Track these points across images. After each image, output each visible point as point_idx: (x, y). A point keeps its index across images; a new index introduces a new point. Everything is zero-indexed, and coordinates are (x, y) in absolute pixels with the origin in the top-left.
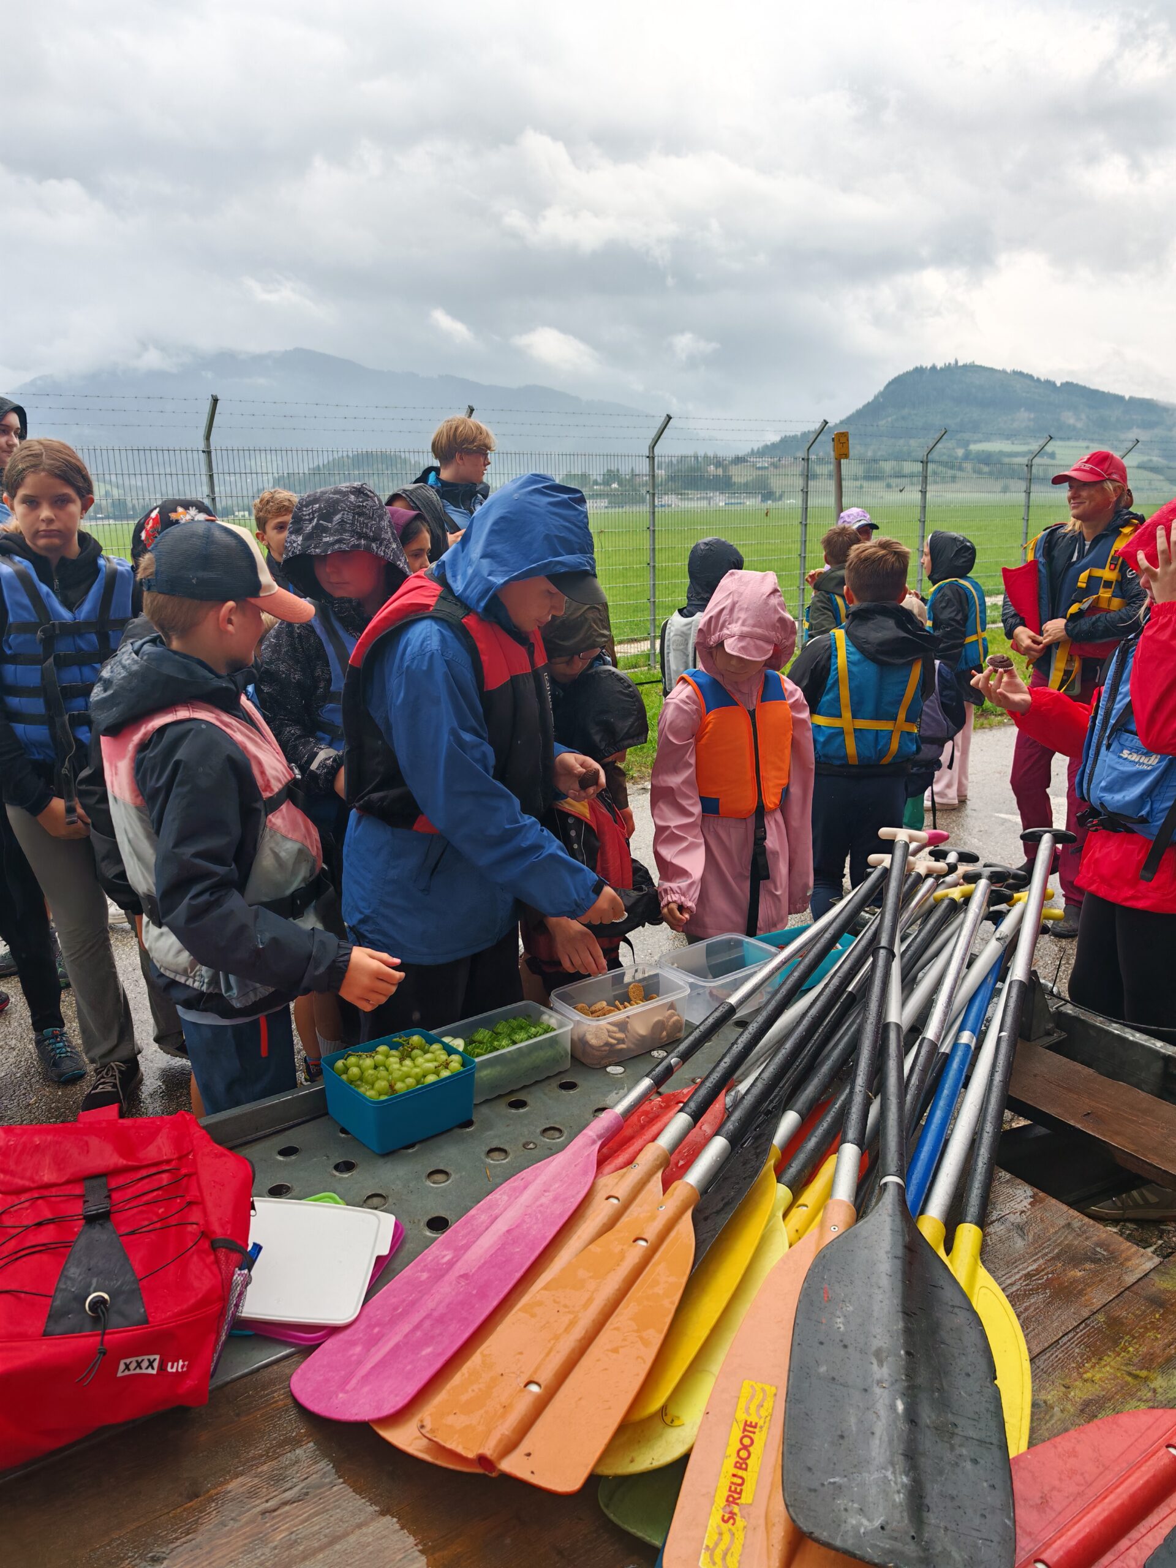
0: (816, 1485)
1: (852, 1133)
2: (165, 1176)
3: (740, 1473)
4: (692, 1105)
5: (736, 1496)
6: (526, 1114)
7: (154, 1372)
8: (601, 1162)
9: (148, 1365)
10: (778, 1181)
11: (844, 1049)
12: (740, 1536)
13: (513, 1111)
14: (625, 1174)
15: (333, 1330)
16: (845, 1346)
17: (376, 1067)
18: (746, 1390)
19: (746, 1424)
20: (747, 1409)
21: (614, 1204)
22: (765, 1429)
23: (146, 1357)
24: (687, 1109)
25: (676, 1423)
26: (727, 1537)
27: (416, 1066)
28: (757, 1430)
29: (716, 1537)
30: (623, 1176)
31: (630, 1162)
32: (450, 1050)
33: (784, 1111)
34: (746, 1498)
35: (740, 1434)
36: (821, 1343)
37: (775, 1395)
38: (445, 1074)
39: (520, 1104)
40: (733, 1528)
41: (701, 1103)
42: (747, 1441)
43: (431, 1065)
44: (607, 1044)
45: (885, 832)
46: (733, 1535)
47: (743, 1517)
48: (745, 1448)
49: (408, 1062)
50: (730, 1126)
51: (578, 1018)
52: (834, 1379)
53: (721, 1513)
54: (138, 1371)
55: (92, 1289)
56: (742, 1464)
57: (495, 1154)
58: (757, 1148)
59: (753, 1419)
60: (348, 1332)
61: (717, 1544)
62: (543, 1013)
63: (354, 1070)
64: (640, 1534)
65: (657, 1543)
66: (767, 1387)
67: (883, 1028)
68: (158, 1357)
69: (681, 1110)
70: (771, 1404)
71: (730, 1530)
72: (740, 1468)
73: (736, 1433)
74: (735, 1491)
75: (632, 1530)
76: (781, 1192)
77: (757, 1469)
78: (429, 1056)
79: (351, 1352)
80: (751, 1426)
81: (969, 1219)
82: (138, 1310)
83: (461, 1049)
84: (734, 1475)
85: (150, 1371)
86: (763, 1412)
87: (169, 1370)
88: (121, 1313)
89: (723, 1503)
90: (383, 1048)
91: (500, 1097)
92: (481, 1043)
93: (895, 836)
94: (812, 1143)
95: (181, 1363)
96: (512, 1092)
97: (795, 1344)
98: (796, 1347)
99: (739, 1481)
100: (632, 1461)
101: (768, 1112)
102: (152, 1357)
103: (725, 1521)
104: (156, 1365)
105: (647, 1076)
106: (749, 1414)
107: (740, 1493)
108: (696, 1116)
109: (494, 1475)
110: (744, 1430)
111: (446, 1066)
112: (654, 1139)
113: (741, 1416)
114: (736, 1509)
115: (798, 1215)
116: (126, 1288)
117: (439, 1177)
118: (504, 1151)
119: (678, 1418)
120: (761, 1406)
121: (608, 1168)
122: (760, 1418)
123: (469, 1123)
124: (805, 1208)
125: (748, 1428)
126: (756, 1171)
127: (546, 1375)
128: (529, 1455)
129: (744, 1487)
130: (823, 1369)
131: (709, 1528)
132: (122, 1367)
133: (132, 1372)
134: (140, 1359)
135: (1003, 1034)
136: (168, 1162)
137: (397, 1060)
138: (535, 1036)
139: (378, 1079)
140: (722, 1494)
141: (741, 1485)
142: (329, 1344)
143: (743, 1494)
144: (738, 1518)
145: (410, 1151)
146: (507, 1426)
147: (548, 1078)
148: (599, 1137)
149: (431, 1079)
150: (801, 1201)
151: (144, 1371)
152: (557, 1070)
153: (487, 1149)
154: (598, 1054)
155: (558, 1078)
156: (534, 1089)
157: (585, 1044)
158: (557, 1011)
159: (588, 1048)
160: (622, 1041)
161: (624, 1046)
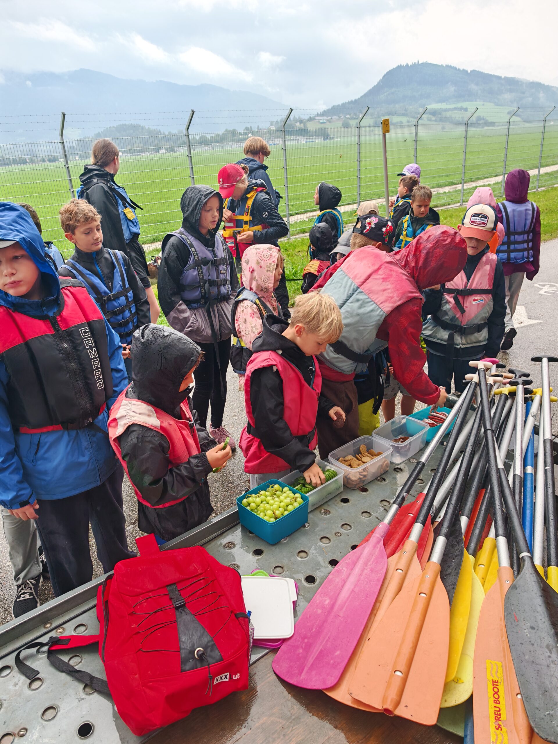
0: (542, 716)
1: (501, 531)
2: (202, 581)
3: (497, 705)
4: (422, 518)
5: (499, 717)
6: (331, 517)
7: (228, 680)
9: (225, 677)
10: (468, 553)
12: (505, 735)
13: (325, 516)
14: (401, 555)
16: (533, 644)
17: (262, 502)
18: (488, 665)
19: (493, 682)
20: (492, 674)
21: (401, 573)
22: (502, 683)
23: (224, 675)
24: (419, 521)
25: (460, 681)
26: (500, 736)
27: (282, 501)
28: (499, 684)
29: (495, 737)
30: (399, 558)
32: (295, 492)
34: (503, 717)
35: (492, 687)
36: (522, 644)
37: (502, 666)
38: (296, 505)
39: (326, 512)
40: (502, 732)
41: (425, 516)
42: (496, 690)
43: (288, 500)
44: (359, 478)
46: (502, 735)
47: (504, 726)
48: (496, 693)
49: (276, 499)
50: (444, 530)
51: (346, 468)
52: (533, 662)
53: (494, 725)
54: (221, 681)
55: (195, 647)
56: (497, 701)
57: (324, 540)
58: (456, 538)
59: (495, 679)
60: (291, 641)
61: (496, 740)
62: (327, 465)
63: (253, 505)
64: (451, 730)
66: (497, 663)
68: (228, 674)
69: (416, 521)
70: (501, 670)
71: (500, 733)
72: (496, 703)
73: (490, 686)
74: (497, 714)
76: (471, 558)
77: (504, 703)
78: (285, 495)
80: (495, 682)
81: (553, 564)
82: (217, 654)
84: (495, 707)
85: (226, 680)
86: (499, 675)
87: (234, 678)
88: (211, 657)
89: (494, 721)
90: (262, 492)
91: (317, 509)
93: (477, 365)
94: (477, 532)
95: (238, 674)
96: (322, 506)
99: (498, 709)
100: (446, 701)
102: (226, 674)
103: (497, 729)
104: (228, 677)
106: (493, 677)
107: (500, 715)
108: (424, 524)
109: (392, 716)
110: (493, 685)
113: (490, 678)
114: (500, 723)
115: (481, 569)
116: (210, 644)
118: (328, 538)
119: (460, 679)
120: (497, 672)
122: (499, 678)
124: (483, 566)
125: (495, 683)
127: (403, 666)
128: (407, 706)
129: (501, 712)
131: (491, 733)
132: (215, 680)
133: (219, 681)
134: (221, 676)
135: (547, 468)
136: (201, 574)
137: (271, 498)
139: (266, 510)
140: (492, 716)
141: (499, 711)
143: (502, 715)
144: (502, 727)
145: (286, 541)
146: (393, 694)
147: (335, 497)
148: (381, 537)
149: (291, 508)
151: (223, 680)
152: (338, 493)
153: (320, 538)
154: (355, 483)
155: (339, 496)
156: (330, 503)
157: (349, 478)
158: (332, 464)
159: (350, 481)
160: (365, 476)
161: (366, 478)
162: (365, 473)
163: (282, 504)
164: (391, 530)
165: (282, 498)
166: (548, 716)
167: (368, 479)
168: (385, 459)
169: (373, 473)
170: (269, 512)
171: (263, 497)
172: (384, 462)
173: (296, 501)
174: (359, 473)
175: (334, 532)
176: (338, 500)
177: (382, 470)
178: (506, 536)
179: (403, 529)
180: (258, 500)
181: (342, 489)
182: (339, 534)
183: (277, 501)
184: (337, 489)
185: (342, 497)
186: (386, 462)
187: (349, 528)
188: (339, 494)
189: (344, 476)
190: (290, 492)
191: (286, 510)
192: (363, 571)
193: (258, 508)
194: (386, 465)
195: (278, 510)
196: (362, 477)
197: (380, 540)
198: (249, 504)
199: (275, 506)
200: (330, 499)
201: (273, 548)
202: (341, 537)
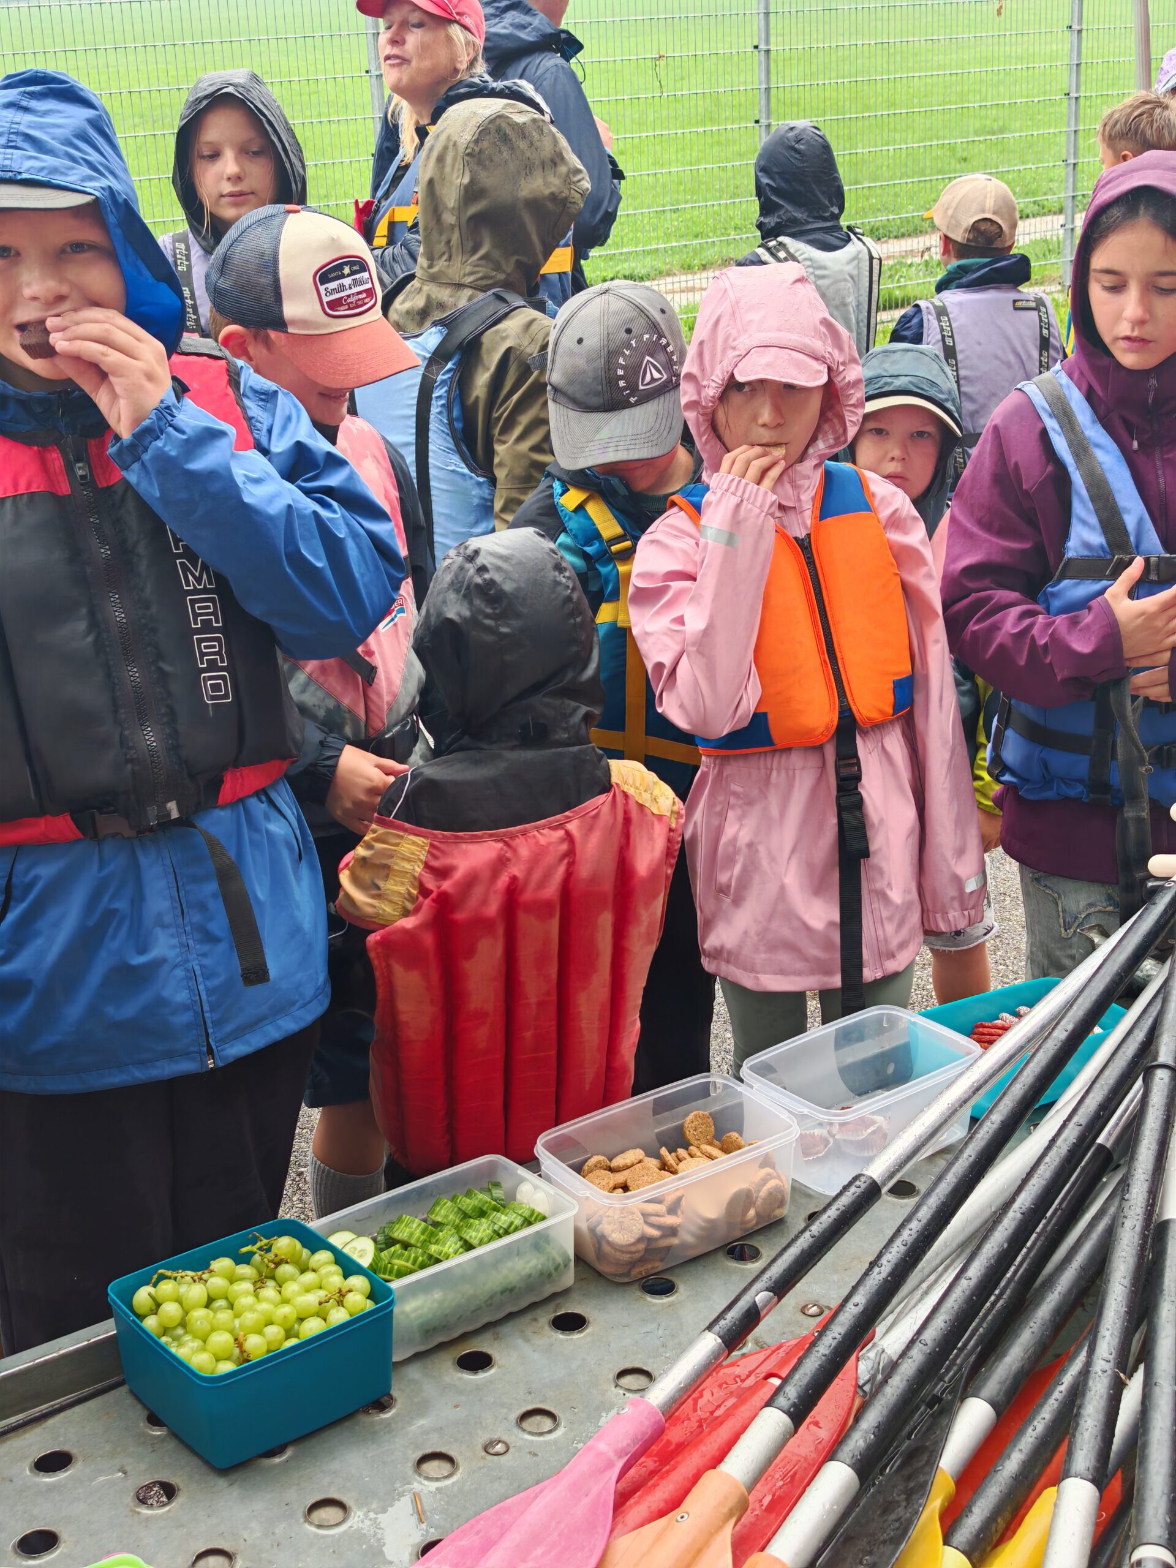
1: (1084, 1456)
4: (792, 1392)
6: (490, 1381)
8: (622, 1500)
10: (946, 1542)
13: (468, 1376)
14: (665, 1530)
17: (209, 1303)
24: (782, 1401)
27: (286, 1301)
30: (660, 1537)
31: (675, 1503)
32: (348, 1267)
33: (963, 1399)
38: (339, 1316)
39: (477, 1362)
41: (808, 1387)
44: (644, 1238)
50: (859, 1440)
51: (585, 1194)
57: (432, 1467)
58: (909, 1478)
62: (522, 1180)
63: (171, 1309)
69: (769, 1403)
78: (309, 1277)
83: (365, 1262)
90: (222, 1264)
91: (441, 1347)
92: (406, 1246)
94: (1012, 1463)
96: (465, 1337)
101: (937, 1399)
105: (710, 1328)
108: (799, 1414)
111: (340, 1297)
112: (717, 1460)
117: (329, 1514)
118: (449, 1459)
121: (638, 1509)
123: (382, 1404)
126: (904, 1530)
137: (247, 1286)
138: (507, 1232)
145: (277, 1460)
147: (533, 1306)
148: (620, 1454)
149: (313, 1327)
152: (548, 1290)
153: (419, 1454)
154: (626, 1257)
155: (551, 1306)
156: (506, 1329)
157: (600, 1239)
158: (548, 1179)
159: (606, 1248)
160: (672, 1231)
161: (675, 1241)
162: (670, 1220)
163: (286, 1310)
164: (675, 1435)
165: (291, 1288)
167: (684, 1246)
168: (768, 1170)
169: (711, 1222)
170: (222, 1339)
171: (217, 1282)
172: (765, 1181)
173: (340, 1303)
174: (645, 1215)
175: (483, 1437)
176: (545, 1317)
177: (752, 1213)
178: (1099, 1478)
179: (723, 1433)
180: (196, 1292)
181: (569, 1278)
182: (499, 1448)
183: (267, 1300)
184: (546, 1276)
185: (558, 1307)
186: (772, 1184)
187: (547, 1423)
188: (554, 1296)
189: (584, 1226)
190: (336, 1268)
191: (289, 1334)
193: (183, 1324)
194: (770, 1194)
195: (260, 1332)
196: (655, 1233)
197: (610, 1465)
198: (155, 1307)
199: (249, 1318)
200: (510, 1316)
201: (222, 1483)
202: (503, 1458)
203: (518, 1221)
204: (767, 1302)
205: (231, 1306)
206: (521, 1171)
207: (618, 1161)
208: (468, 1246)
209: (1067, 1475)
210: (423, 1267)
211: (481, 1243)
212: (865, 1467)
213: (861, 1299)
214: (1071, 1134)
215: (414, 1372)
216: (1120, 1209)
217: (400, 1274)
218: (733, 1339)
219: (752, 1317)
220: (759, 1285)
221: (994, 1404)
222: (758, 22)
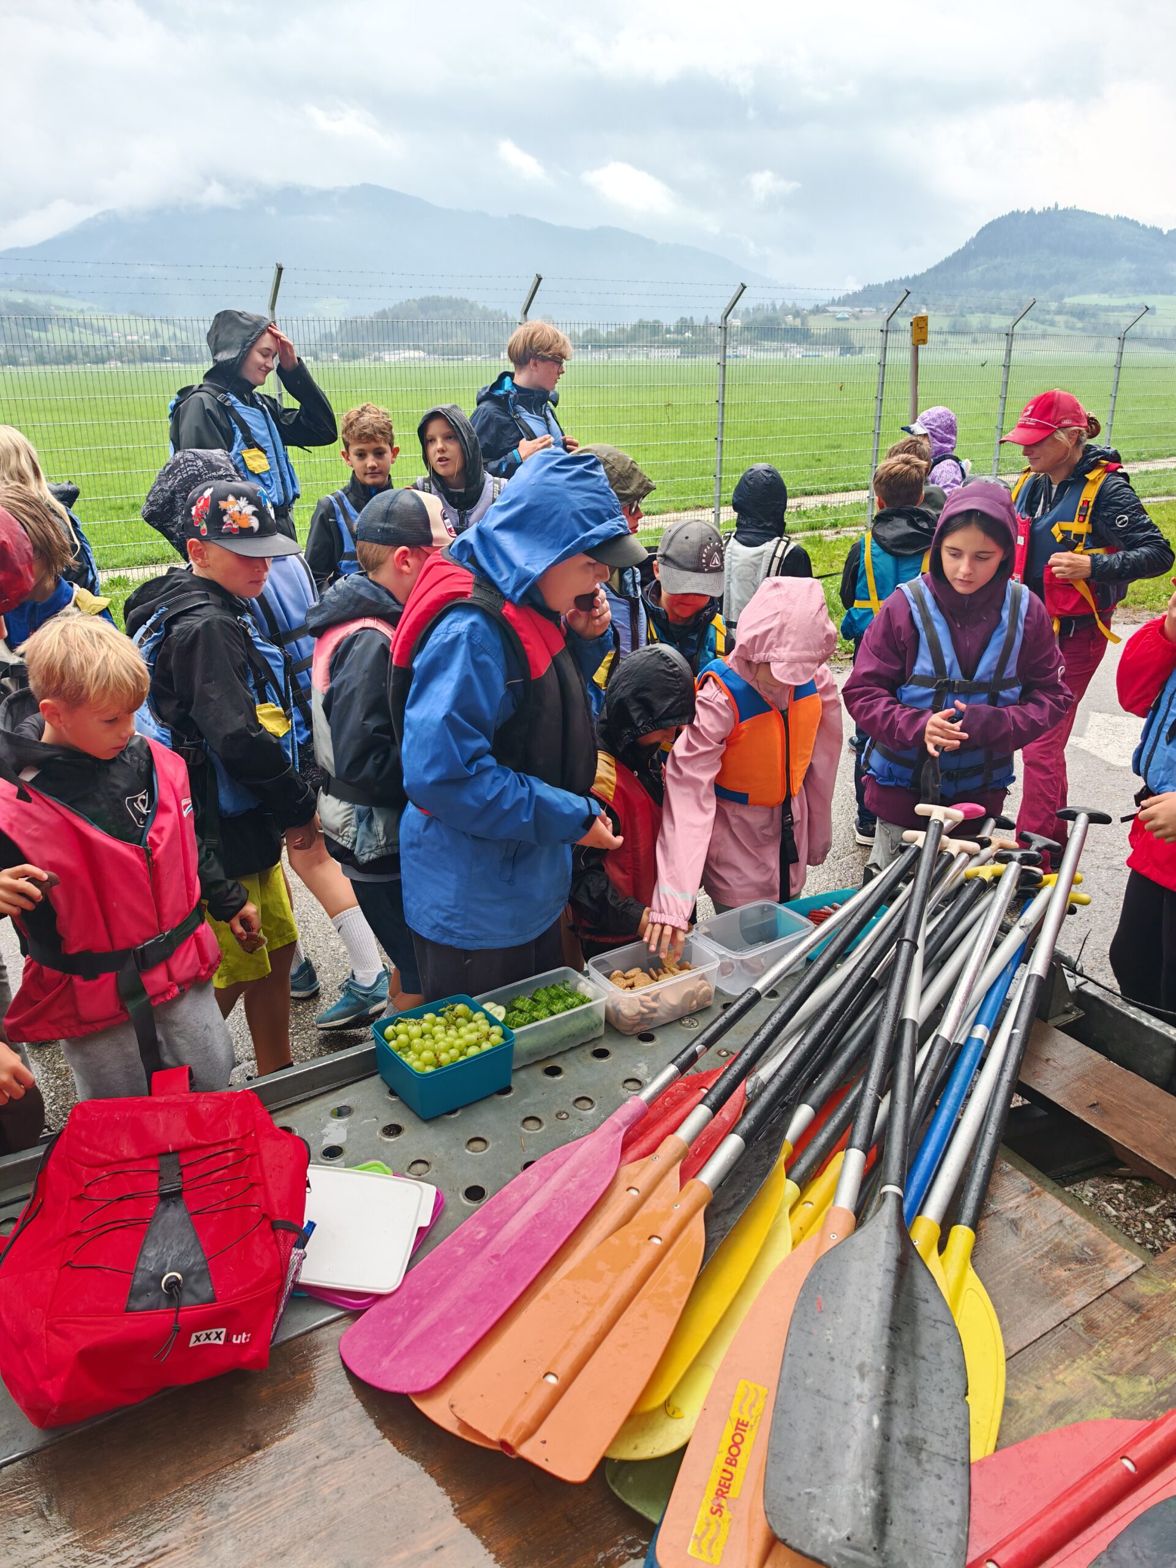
0: (793, 1494)
1: (859, 1138)
2: (230, 1154)
3: (730, 1468)
4: (713, 1097)
5: (725, 1490)
6: (560, 1082)
7: (221, 1343)
8: (626, 1146)
9: (216, 1337)
10: (788, 1177)
11: (862, 1041)
12: (725, 1527)
13: (549, 1078)
14: (647, 1163)
15: (378, 1297)
16: (832, 1359)
17: (422, 1035)
18: (741, 1391)
19: (738, 1423)
20: (741, 1407)
21: (633, 1196)
22: (755, 1429)
23: (214, 1331)
24: (708, 1102)
25: (676, 1415)
26: (713, 1528)
27: (460, 1037)
28: (748, 1429)
29: (704, 1527)
30: (643, 1168)
31: (652, 1150)
32: (492, 1021)
33: (799, 1104)
34: (733, 1493)
35: (733, 1432)
36: (811, 1355)
37: (767, 1396)
38: (486, 1046)
39: (554, 1071)
40: (720, 1520)
41: (721, 1095)
42: (738, 1439)
43: (473, 1037)
44: (640, 1013)
45: (921, 808)
46: (719, 1526)
47: (729, 1510)
48: (736, 1445)
49: (452, 1032)
50: (746, 1124)
51: (611, 989)
52: (819, 1391)
53: (710, 1505)
54: (207, 1341)
55: (167, 1269)
56: (732, 1461)
57: (530, 1123)
58: (770, 1144)
59: (745, 1418)
60: (390, 1300)
61: (704, 1534)
62: (580, 981)
63: (402, 1038)
64: (640, 1510)
65: (655, 1519)
66: (760, 1388)
67: (899, 1024)
68: (224, 1330)
69: (702, 1102)
70: (762, 1404)
71: (717, 1522)
72: (730, 1464)
73: (730, 1430)
74: (724, 1486)
75: (634, 1506)
76: (790, 1188)
77: (745, 1466)
78: (472, 1025)
79: (393, 1321)
80: (742, 1424)
81: (963, 1221)
82: (205, 1289)
83: (501, 1019)
84: (724, 1470)
85: (217, 1342)
86: (754, 1412)
87: (234, 1341)
88: (192, 1292)
89: (712, 1495)
90: (429, 1016)
91: (537, 1062)
92: (521, 1011)
93: (931, 813)
94: (822, 1139)
95: (244, 1335)
96: (549, 1058)
97: (787, 1354)
98: (788, 1359)
99: (728, 1476)
100: (636, 1448)
101: (785, 1104)
102: (219, 1330)
103: (714, 1513)
104: (222, 1336)
105: (672, 1062)
106: (742, 1413)
107: (728, 1488)
108: (716, 1108)
109: (513, 1457)
110: (737, 1428)
111: (488, 1037)
112: (674, 1130)
113: (735, 1414)
114: (723, 1502)
115: (805, 1211)
116: (196, 1269)
117: (478, 1145)
118: (539, 1120)
119: (679, 1410)
120: (753, 1405)
121: (632, 1154)
122: (752, 1417)
123: (507, 1090)
124: (810, 1206)
125: (740, 1426)
126: (766, 1171)
127: (564, 1367)
128: (544, 1442)
129: (732, 1482)
130: (809, 1381)
131: (699, 1518)
132: (193, 1338)
133: (202, 1343)
134: (208, 1332)
135: (1016, 1031)
136: (233, 1141)
137: (442, 1028)
138: (572, 1007)
139: (424, 1050)
140: (712, 1487)
141: (730, 1480)
142: (374, 1310)
143: (731, 1489)
144: (725, 1511)
145: (453, 1116)
146: (527, 1415)
147: (583, 1044)
148: (625, 1124)
149: (473, 1051)
150: (806, 1198)
151: (212, 1342)
152: (591, 1037)
153: (523, 1117)
154: (630, 1022)
155: (592, 1045)
156: (570, 1055)
157: (618, 1013)
158: (593, 981)
159: (621, 1017)
160: (654, 1010)
161: (655, 1015)
162: (654, 1005)
163: (458, 1042)
164: (652, 1114)
165: (462, 1030)
166: (806, 1497)
167: (660, 1018)
168: (703, 981)
169: (673, 1006)
170: (427, 1055)
171: (426, 1025)
172: (702, 987)
173: (488, 1039)
174: (641, 1001)
175: (557, 1110)
176: (589, 1050)
177: (695, 1002)
178: (866, 1149)
179: (677, 1115)
180: (415, 1030)
181: (601, 1031)
182: (564, 1116)
183: (451, 1036)
184: (591, 1029)
185: (596, 1045)
186: (705, 988)
187: (588, 1105)
188: (594, 1039)
189: (610, 1005)
190: (486, 1021)
191: (462, 1054)
192: (565, 1183)
193: (409, 1046)
194: (704, 993)
195: (448, 1052)
196: (645, 1010)
197: (620, 1129)
198: (396, 1035)
199: (442, 1044)
200: (572, 1049)
201: (425, 1126)
202: (566, 1122)
203: (577, 1002)
204: (702, 1050)
205: (433, 1038)
206: (580, 976)
207: (627, 975)
208: (553, 1014)
209: (850, 1147)
210: (529, 1022)
211: (559, 1012)
212: (748, 1138)
213: (749, 1052)
214: (858, 973)
215: (522, 1075)
216: (882, 1012)
217: (519, 1025)
218: (683, 1069)
219: (694, 1057)
220: (698, 1042)
221: (813, 1107)
222: (719, 389)
